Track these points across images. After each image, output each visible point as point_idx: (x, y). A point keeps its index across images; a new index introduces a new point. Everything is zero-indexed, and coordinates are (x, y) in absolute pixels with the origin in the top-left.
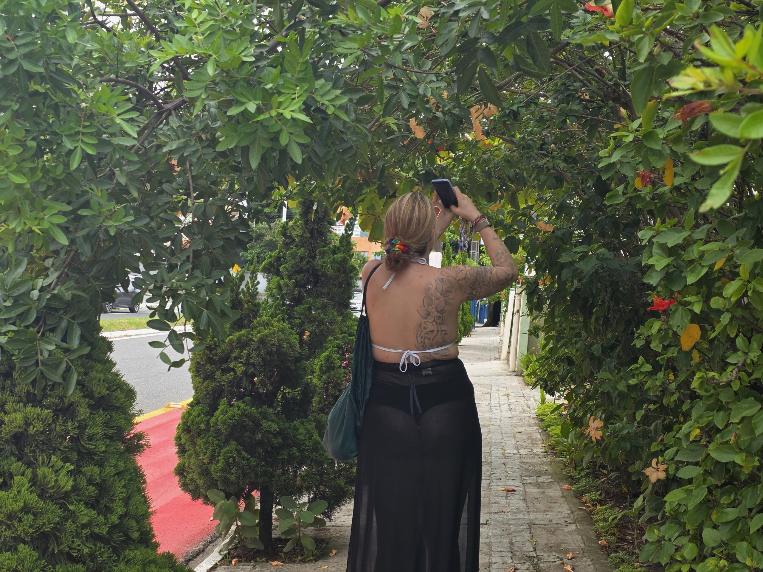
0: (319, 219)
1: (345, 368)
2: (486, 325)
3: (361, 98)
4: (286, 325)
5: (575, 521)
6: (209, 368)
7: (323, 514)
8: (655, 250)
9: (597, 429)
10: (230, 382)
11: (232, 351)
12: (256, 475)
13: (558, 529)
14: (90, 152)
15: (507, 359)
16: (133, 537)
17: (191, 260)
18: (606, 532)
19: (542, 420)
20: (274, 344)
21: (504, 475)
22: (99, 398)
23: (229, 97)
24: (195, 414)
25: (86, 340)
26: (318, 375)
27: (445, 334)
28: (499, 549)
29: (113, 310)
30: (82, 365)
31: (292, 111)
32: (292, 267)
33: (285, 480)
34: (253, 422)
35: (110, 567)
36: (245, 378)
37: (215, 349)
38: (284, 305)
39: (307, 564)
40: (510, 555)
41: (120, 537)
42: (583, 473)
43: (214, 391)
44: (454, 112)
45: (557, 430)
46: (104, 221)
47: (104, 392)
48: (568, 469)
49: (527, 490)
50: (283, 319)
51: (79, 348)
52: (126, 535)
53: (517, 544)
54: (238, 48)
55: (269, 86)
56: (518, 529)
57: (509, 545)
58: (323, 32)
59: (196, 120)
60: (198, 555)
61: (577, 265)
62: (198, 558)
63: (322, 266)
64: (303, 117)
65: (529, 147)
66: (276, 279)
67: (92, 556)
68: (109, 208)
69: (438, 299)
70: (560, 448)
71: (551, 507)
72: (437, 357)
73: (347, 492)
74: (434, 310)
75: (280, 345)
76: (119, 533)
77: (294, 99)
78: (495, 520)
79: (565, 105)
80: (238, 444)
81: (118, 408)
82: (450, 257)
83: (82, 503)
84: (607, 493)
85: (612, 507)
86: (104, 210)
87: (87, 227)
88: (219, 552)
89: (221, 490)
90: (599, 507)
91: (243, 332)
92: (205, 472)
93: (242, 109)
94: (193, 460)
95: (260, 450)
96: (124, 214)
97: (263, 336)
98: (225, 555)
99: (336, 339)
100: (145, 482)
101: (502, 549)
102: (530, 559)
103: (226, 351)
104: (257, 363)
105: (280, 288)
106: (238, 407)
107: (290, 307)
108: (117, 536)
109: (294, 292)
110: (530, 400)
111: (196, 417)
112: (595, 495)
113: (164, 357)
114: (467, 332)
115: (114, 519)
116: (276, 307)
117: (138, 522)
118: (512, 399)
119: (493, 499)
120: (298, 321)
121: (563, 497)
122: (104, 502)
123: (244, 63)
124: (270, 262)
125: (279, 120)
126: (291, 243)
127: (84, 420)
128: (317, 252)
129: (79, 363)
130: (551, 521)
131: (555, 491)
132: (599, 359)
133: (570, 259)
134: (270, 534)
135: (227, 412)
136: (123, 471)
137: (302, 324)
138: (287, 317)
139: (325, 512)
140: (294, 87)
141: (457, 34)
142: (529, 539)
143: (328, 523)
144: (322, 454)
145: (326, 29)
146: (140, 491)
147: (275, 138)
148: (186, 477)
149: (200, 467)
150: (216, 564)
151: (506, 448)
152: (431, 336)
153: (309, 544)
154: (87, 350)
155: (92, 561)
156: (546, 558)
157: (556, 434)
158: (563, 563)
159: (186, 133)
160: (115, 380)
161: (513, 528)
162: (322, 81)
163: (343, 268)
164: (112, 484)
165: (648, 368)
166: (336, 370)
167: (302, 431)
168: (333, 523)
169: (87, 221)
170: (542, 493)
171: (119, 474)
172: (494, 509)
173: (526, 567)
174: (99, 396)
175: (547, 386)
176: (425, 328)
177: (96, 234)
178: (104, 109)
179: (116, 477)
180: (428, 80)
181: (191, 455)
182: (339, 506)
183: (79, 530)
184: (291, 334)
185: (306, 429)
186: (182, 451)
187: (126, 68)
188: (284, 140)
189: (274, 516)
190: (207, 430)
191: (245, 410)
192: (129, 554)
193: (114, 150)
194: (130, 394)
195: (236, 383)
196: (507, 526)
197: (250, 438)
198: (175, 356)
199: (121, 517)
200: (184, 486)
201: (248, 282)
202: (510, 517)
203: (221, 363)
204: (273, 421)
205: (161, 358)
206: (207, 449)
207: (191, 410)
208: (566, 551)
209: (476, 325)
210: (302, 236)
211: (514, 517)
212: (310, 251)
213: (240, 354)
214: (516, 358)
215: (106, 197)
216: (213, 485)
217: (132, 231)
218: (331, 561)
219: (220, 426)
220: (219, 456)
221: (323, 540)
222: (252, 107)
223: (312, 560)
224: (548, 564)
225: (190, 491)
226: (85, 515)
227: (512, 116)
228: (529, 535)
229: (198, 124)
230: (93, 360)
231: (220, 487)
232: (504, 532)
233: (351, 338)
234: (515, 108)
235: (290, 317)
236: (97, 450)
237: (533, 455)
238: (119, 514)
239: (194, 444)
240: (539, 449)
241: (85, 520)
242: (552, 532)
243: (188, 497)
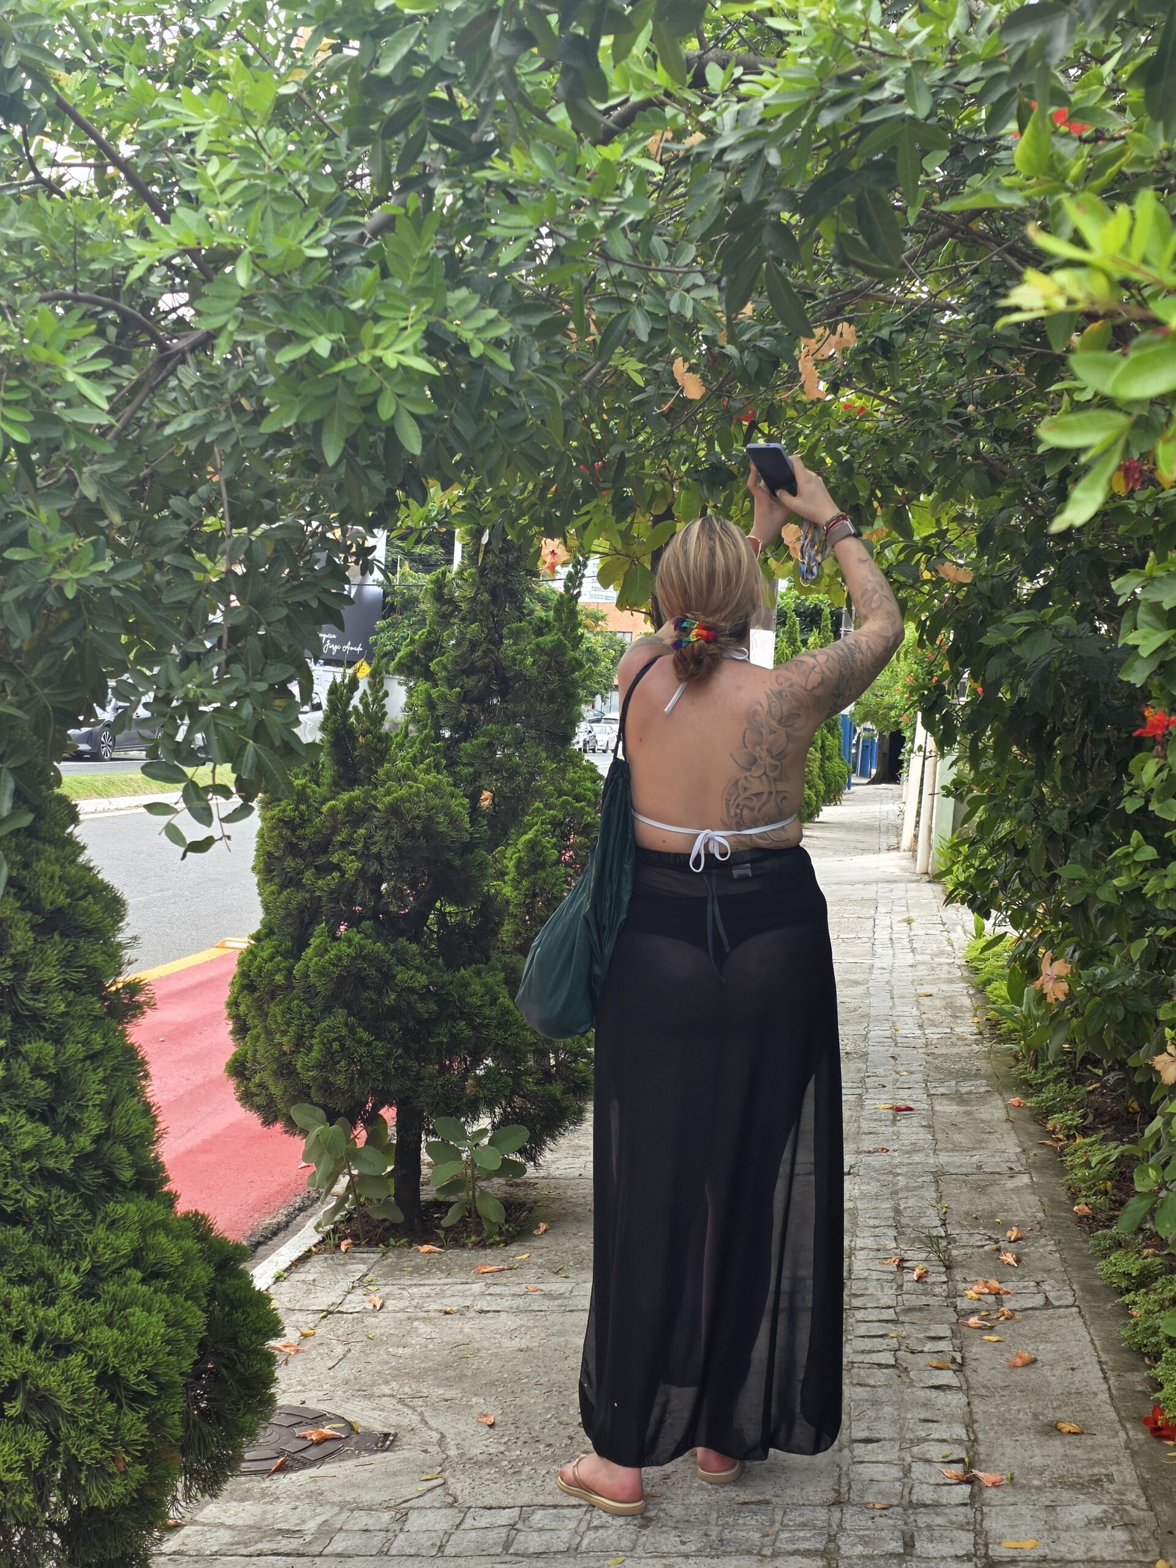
0: (507, 564)
1: (567, 865)
2: (873, 782)
3: (544, 324)
4: (444, 778)
5: (1029, 1169)
6: (290, 863)
7: (520, 1152)
8: (1142, 615)
9: (1058, 979)
10: (332, 892)
11: (335, 831)
12: (386, 1074)
13: (994, 1183)
14: (18, 437)
15: (913, 850)
16: (123, 1178)
17: (224, 646)
18: (1089, 1189)
19: (976, 970)
20: (418, 817)
21: (890, 1079)
22: (52, 912)
23: (286, 327)
24: (265, 954)
25: (26, 801)
26: (513, 880)
27: (784, 798)
28: (871, 1222)
29: (115, 755)
30: (19, 849)
31: (402, 353)
32: (455, 663)
33: (442, 1086)
34: (378, 970)
35: (77, 1234)
36: (361, 884)
37: (301, 826)
38: (438, 737)
39: (489, 1251)
40: (892, 1233)
41: (96, 1176)
42: (1051, 1075)
43: (302, 909)
44: (760, 344)
45: (1000, 988)
46: (54, 570)
47: (62, 900)
48: (1021, 1066)
49: (937, 1108)
50: (437, 767)
51: (11, 816)
52: (109, 1174)
53: (908, 1213)
54: (296, 232)
55: (356, 306)
56: (912, 1184)
57: (892, 1214)
58: (470, 195)
59: (228, 371)
60: (275, 1234)
61: (1016, 651)
62: (276, 1240)
63: (514, 659)
64: (421, 364)
65: (926, 411)
66: (423, 686)
67: (44, 1214)
68: (62, 546)
69: (773, 732)
70: (1008, 1025)
71: (982, 1141)
72: (762, 843)
73: (566, 1108)
74: (764, 754)
75: (430, 818)
76: (95, 1169)
77: (405, 328)
78: (868, 1166)
79: (986, 326)
80: (349, 1015)
81: (90, 932)
82: (795, 640)
83: (22, 1111)
84: (1098, 1114)
85: (1105, 1140)
86: (53, 549)
87: (23, 582)
88: (316, 1228)
89: (317, 1105)
90: (1079, 1140)
91: (357, 792)
92: (285, 1070)
93: (304, 350)
94: (261, 1047)
95: (394, 1025)
96: (92, 556)
97: (397, 800)
98: (328, 1234)
99: (549, 807)
100: (146, 1076)
101: (877, 1222)
102: (932, 1241)
103: (324, 831)
104: (385, 854)
105: (430, 704)
106: (349, 941)
107: (453, 742)
108: (91, 1176)
109: (459, 712)
110: (954, 930)
111: (266, 962)
112: (1072, 1117)
113: (173, 833)
114: (833, 794)
115: (84, 1142)
116: (422, 742)
117: (131, 1150)
118: (918, 929)
119: (865, 1126)
120: (467, 771)
121: (1007, 1120)
122: (63, 1110)
123: (311, 259)
124: (412, 653)
125: (378, 370)
126: (451, 614)
127: (24, 952)
128: (505, 631)
129: (13, 844)
130: (980, 1167)
131: (994, 1110)
132: (1065, 839)
133: (1003, 639)
134: (417, 1192)
135: (326, 950)
136: (101, 1052)
137: (477, 775)
138: (444, 762)
139: (525, 1148)
140: (405, 306)
141: (722, 195)
142: (934, 1203)
143: (531, 1171)
144: (517, 1035)
145: (476, 188)
146: (135, 1091)
147: (370, 407)
148: (249, 1079)
149: (277, 1059)
150: (310, 1251)
151: (899, 1026)
152: (755, 803)
153: (492, 1212)
154: (26, 820)
155: (44, 1220)
156: (965, 1239)
157: (1001, 997)
158: (998, 1250)
159: (208, 397)
160: (83, 878)
161: (902, 1181)
162: (463, 292)
163: (557, 662)
164: (80, 1075)
165: (1149, 853)
166: (549, 870)
167: (477, 987)
168: (542, 1173)
169: (22, 572)
170: (967, 1113)
171: (93, 1057)
172: (868, 1144)
173: (924, 1255)
174: (52, 908)
175: (975, 897)
176: (746, 789)
177: (40, 597)
178: (43, 355)
179: (88, 1063)
180: (687, 284)
181: (257, 1038)
182: (553, 1138)
183: (17, 1163)
184: (452, 795)
185: (485, 985)
186: (241, 1029)
187: (92, 272)
188: (386, 409)
189: (425, 1157)
190: (289, 987)
191: (362, 947)
192: (116, 1209)
193: (66, 433)
194: (114, 906)
195: (345, 894)
196: (890, 1178)
197: (372, 1001)
198: (194, 831)
199: (97, 1139)
200: (246, 1098)
201: (365, 692)
202: (897, 1160)
203: (315, 854)
204: (418, 969)
205: (167, 834)
206: (288, 1024)
207: (256, 947)
208: (1006, 1226)
209: (853, 781)
210: (474, 598)
211: (906, 1161)
212: (489, 629)
213: (351, 836)
214: (930, 846)
215: (57, 521)
216: (301, 1095)
217: (109, 589)
218: (536, 1244)
219: (313, 979)
220: (313, 1037)
221: (522, 1205)
222: (323, 346)
223: (496, 1244)
224: (969, 1251)
225: (258, 1108)
226: (27, 1133)
227: (878, 349)
228: (934, 1195)
229: (231, 380)
230: (39, 838)
231: (315, 1099)
232: (884, 1189)
233: (578, 805)
234: (884, 333)
235: (452, 764)
236: (49, 1010)
237: (954, 1039)
238: (94, 1132)
239: (264, 1015)
240: (967, 1027)
241: (28, 1143)
242: (982, 1189)
243: (254, 1120)
